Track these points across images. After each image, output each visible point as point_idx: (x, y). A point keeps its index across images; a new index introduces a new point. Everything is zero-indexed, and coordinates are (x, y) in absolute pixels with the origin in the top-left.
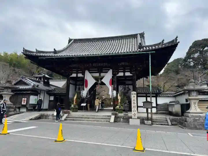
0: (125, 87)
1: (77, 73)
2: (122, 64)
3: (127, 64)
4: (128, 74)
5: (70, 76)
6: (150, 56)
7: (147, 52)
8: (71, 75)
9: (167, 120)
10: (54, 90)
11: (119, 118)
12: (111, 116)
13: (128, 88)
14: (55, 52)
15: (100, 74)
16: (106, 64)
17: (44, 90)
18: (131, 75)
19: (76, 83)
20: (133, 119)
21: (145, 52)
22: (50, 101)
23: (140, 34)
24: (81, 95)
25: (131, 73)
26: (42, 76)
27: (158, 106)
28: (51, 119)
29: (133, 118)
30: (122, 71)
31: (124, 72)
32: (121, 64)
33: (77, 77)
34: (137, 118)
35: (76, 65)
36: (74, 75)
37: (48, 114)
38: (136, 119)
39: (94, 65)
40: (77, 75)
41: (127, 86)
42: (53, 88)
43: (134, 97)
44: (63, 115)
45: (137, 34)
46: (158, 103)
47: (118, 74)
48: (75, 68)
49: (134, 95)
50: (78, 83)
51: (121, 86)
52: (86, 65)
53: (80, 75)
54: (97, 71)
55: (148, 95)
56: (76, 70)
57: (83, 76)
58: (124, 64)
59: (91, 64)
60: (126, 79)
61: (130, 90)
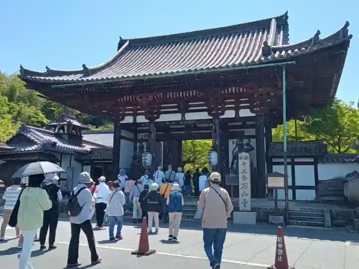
0: (241, 143)
1: (135, 115)
2: (230, 91)
3: (241, 91)
4: (245, 113)
5: (122, 122)
6: (284, 73)
7: (277, 64)
8: (123, 119)
9: (323, 216)
10: (90, 153)
13: (249, 145)
14: (86, 72)
15: (183, 116)
16: (194, 91)
17: (69, 154)
18: (254, 115)
19: (135, 136)
20: (241, 211)
21: (273, 64)
23: (277, 19)
24: (143, 161)
25: (252, 111)
26: (65, 123)
27: (320, 185)
29: (240, 209)
30: (233, 106)
31: (237, 110)
32: (228, 91)
33: (135, 123)
35: (131, 98)
36: (129, 120)
38: (249, 211)
39: (170, 95)
40: (135, 119)
41: (246, 141)
42: (88, 148)
43: (244, 164)
45: (271, 19)
46: (320, 178)
47: (223, 114)
48: (128, 103)
50: (140, 136)
51: (233, 142)
52: (151, 97)
53: (141, 119)
54: (177, 109)
55: (296, 160)
56: (132, 107)
57: (147, 121)
58: (234, 91)
59: (161, 94)
60: (244, 126)
61: (253, 149)
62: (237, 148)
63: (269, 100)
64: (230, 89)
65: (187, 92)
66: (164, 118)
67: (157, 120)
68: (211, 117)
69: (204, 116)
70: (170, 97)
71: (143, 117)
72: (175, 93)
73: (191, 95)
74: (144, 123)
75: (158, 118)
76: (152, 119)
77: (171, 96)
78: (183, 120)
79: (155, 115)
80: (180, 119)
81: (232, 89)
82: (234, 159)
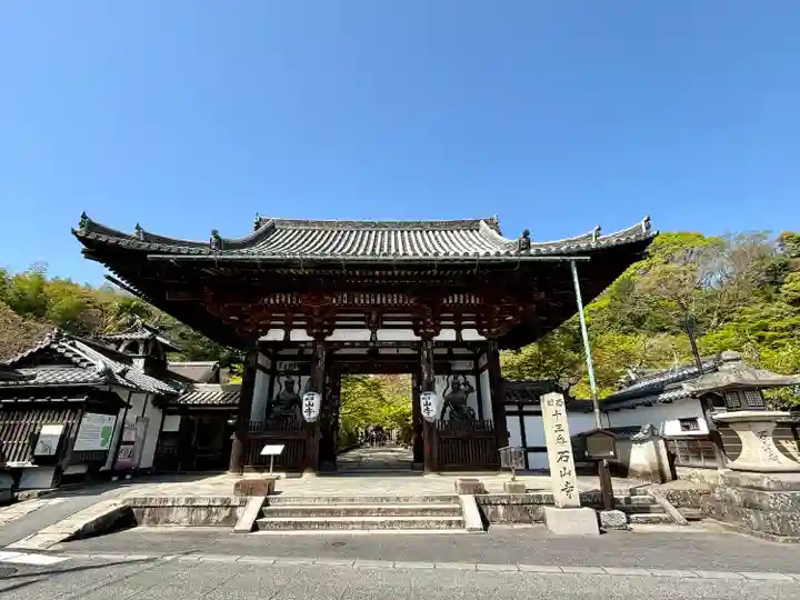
0: (455, 381)
1: (288, 328)
3: (473, 301)
4: (470, 335)
5: (262, 338)
6: (575, 272)
7: (563, 258)
8: (265, 333)
10: (185, 393)
12: (457, 498)
13: (466, 383)
15: (374, 333)
17: (145, 391)
18: (483, 338)
19: (274, 365)
21: (557, 258)
22: (163, 435)
24: (305, 408)
25: (481, 333)
26: (142, 337)
28: (179, 523)
30: (452, 323)
31: (458, 329)
32: (453, 299)
33: (287, 342)
34: (578, 503)
35: (288, 299)
36: (276, 335)
37: (166, 500)
38: (576, 507)
39: (360, 299)
40: (287, 336)
41: (461, 378)
43: (557, 414)
44: (244, 503)
45: (477, 222)
47: (437, 334)
49: (555, 408)
50: (283, 366)
51: (440, 378)
53: (299, 335)
54: (363, 323)
55: (525, 408)
56: (283, 315)
57: (312, 339)
58: (461, 301)
59: (345, 295)
60: (451, 356)
61: (471, 390)
62: (450, 389)
63: (510, 318)
64: (456, 296)
65: (389, 296)
66: (339, 335)
67: (328, 339)
68: (419, 338)
69: (409, 335)
70: (359, 301)
71: (304, 331)
72: (368, 296)
73: (395, 302)
74: (305, 342)
75: (330, 334)
76: (319, 337)
77: (362, 301)
78: (374, 340)
79: (325, 331)
80: (368, 339)
81: (459, 298)
82: (446, 405)
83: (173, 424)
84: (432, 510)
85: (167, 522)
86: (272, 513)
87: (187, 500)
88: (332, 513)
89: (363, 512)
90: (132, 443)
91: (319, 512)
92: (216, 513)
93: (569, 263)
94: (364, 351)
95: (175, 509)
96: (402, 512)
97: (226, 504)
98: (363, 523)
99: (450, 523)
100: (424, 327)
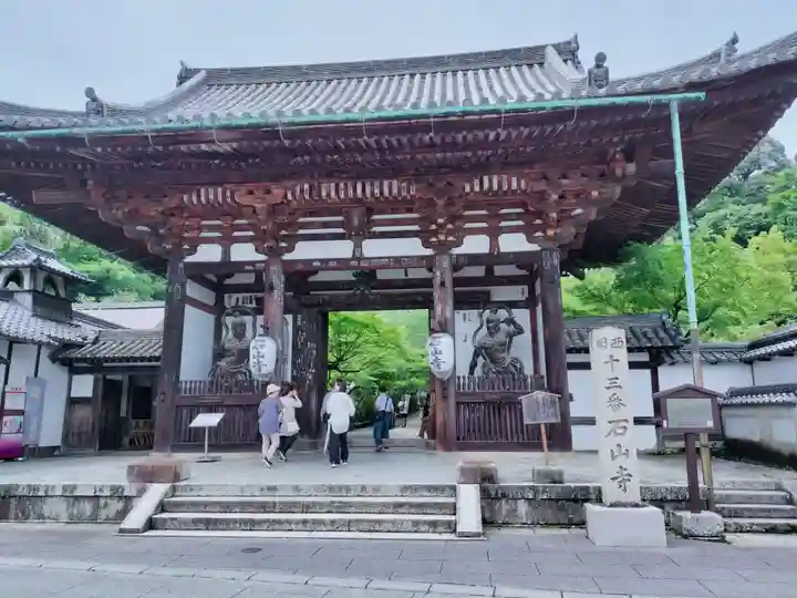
0: (494, 317)
1: (227, 241)
2: (486, 186)
3: (514, 185)
4: (514, 243)
5: (189, 259)
7: (658, 97)
8: (193, 251)
10: (94, 343)
11: (504, 496)
12: (454, 488)
13: (510, 321)
14: (96, 109)
15: (358, 246)
16: (396, 182)
18: (534, 247)
19: (220, 300)
20: (612, 506)
22: (72, 402)
23: (557, 47)
25: (530, 240)
26: (26, 262)
30: (483, 225)
31: (494, 234)
32: (481, 184)
33: (227, 268)
34: (638, 499)
35: (218, 195)
36: (209, 253)
37: (36, 488)
39: (328, 190)
40: (226, 253)
41: (503, 314)
44: (141, 492)
45: (544, 47)
47: (459, 244)
49: (609, 351)
50: (230, 300)
51: (465, 315)
52: (277, 191)
53: (244, 252)
54: (341, 230)
56: (218, 222)
57: (262, 257)
58: (495, 187)
59: (306, 186)
60: (491, 279)
61: (520, 331)
62: (484, 330)
63: (579, 211)
64: (486, 179)
65: (377, 183)
66: (304, 251)
67: (287, 257)
68: (429, 252)
69: (413, 247)
70: (328, 195)
71: (250, 247)
72: (342, 185)
73: (386, 193)
74: (253, 263)
75: (291, 249)
76: (274, 253)
77: (333, 194)
78: (358, 257)
79: (283, 244)
80: (350, 255)
81: (491, 181)
82: (476, 354)
83: (84, 386)
84: (411, 505)
85: (41, 517)
86: (178, 506)
87: (65, 488)
88: (263, 507)
89: (307, 508)
90: (21, 413)
91: (244, 506)
92: (106, 505)
93: (667, 106)
94: (347, 276)
95: (49, 500)
96: (365, 507)
97: (117, 493)
98: (305, 522)
99: (434, 524)
100: (435, 233)
